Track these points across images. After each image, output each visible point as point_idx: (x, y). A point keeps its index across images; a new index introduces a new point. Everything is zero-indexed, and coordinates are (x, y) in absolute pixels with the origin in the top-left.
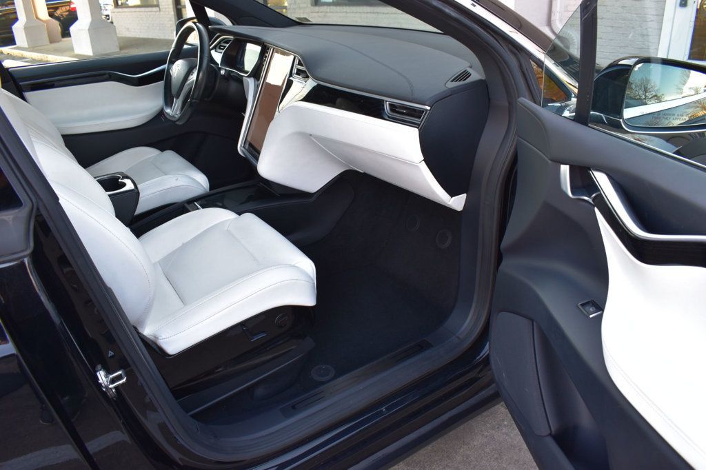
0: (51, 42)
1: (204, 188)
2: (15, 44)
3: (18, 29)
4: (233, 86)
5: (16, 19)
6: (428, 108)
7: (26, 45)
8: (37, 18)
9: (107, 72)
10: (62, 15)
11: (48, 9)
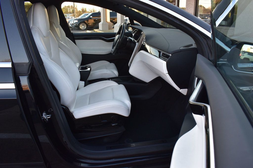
0: (109, 29)
1: (116, 75)
2: (99, 29)
3: (100, 24)
4: (133, 44)
5: (101, 21)
6: (171, 55)
7: (101, 29)
8: (106, 21)
9: (99, 37)
10: (115, 21)
11: (110, 19)
